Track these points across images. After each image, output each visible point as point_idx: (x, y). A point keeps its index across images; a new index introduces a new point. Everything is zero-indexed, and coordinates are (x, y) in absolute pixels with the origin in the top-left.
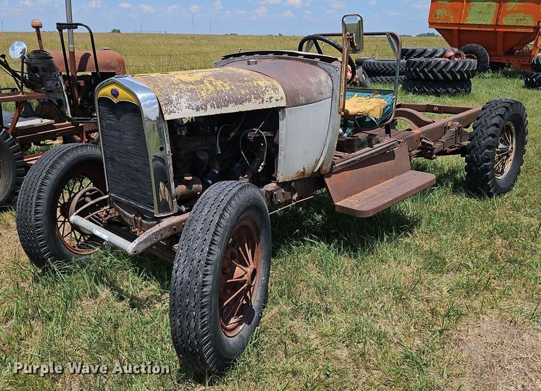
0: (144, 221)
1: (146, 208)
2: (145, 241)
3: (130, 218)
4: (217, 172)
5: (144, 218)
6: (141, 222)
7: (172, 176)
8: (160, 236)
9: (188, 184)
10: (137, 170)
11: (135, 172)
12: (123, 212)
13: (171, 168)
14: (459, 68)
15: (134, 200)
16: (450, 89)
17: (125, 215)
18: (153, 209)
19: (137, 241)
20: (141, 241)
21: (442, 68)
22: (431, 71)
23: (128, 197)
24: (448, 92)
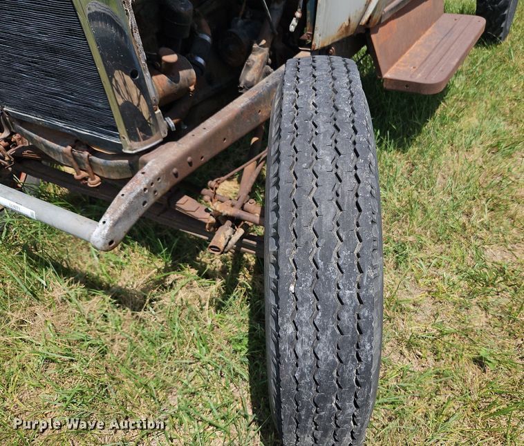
0: (94, 158)
1: (96, 135)
2: (126, 214)
3: (63, 153)
4: (208, 39)
5: (94, 153)
6: (90, 161)
7: (142, 57)
8: (151, 195)
9: (170, 70)
10: (53, 50)
11: (46, 56)
12: (42, 142)
13: (137, 37)
15: (61, 118)
17: (47, 147)
18: (118, 136)
19: (109, 217)
20: (116, 216)
23: (45, 114)
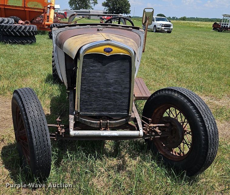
14: (31, 30)
16: (29, 41)
21: (24, 30)
22: (18, 31)
24: (28, 43)
